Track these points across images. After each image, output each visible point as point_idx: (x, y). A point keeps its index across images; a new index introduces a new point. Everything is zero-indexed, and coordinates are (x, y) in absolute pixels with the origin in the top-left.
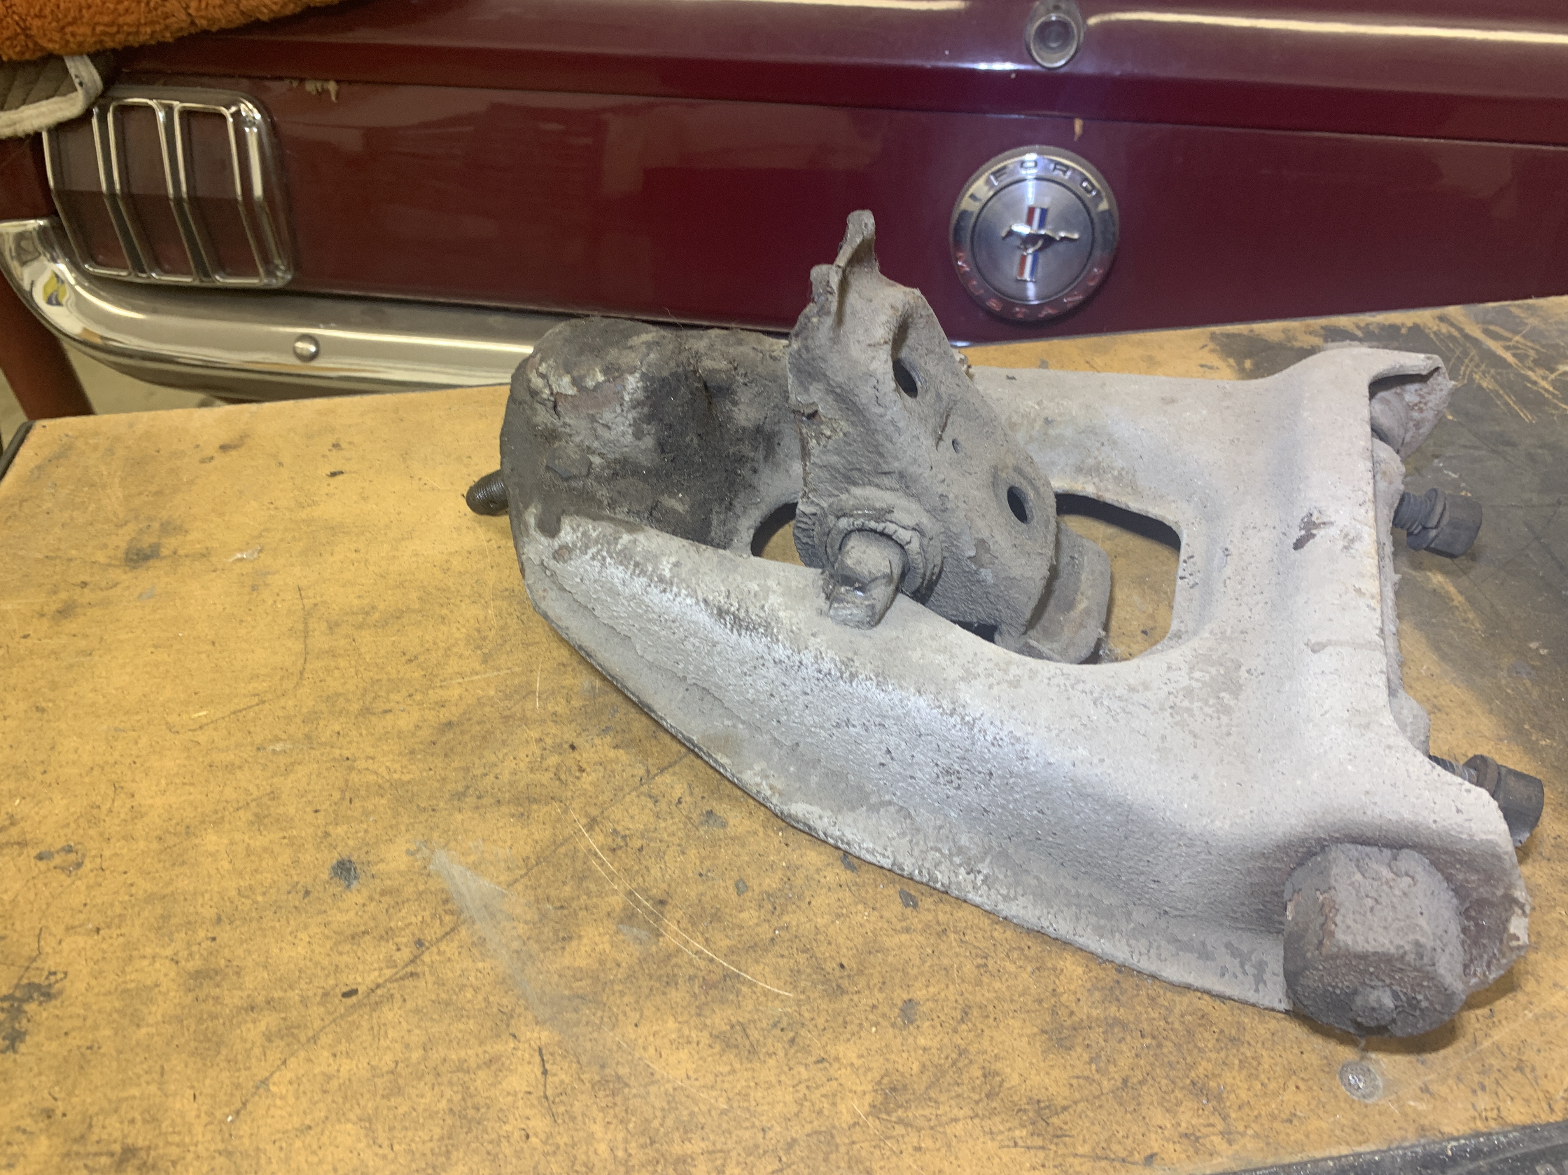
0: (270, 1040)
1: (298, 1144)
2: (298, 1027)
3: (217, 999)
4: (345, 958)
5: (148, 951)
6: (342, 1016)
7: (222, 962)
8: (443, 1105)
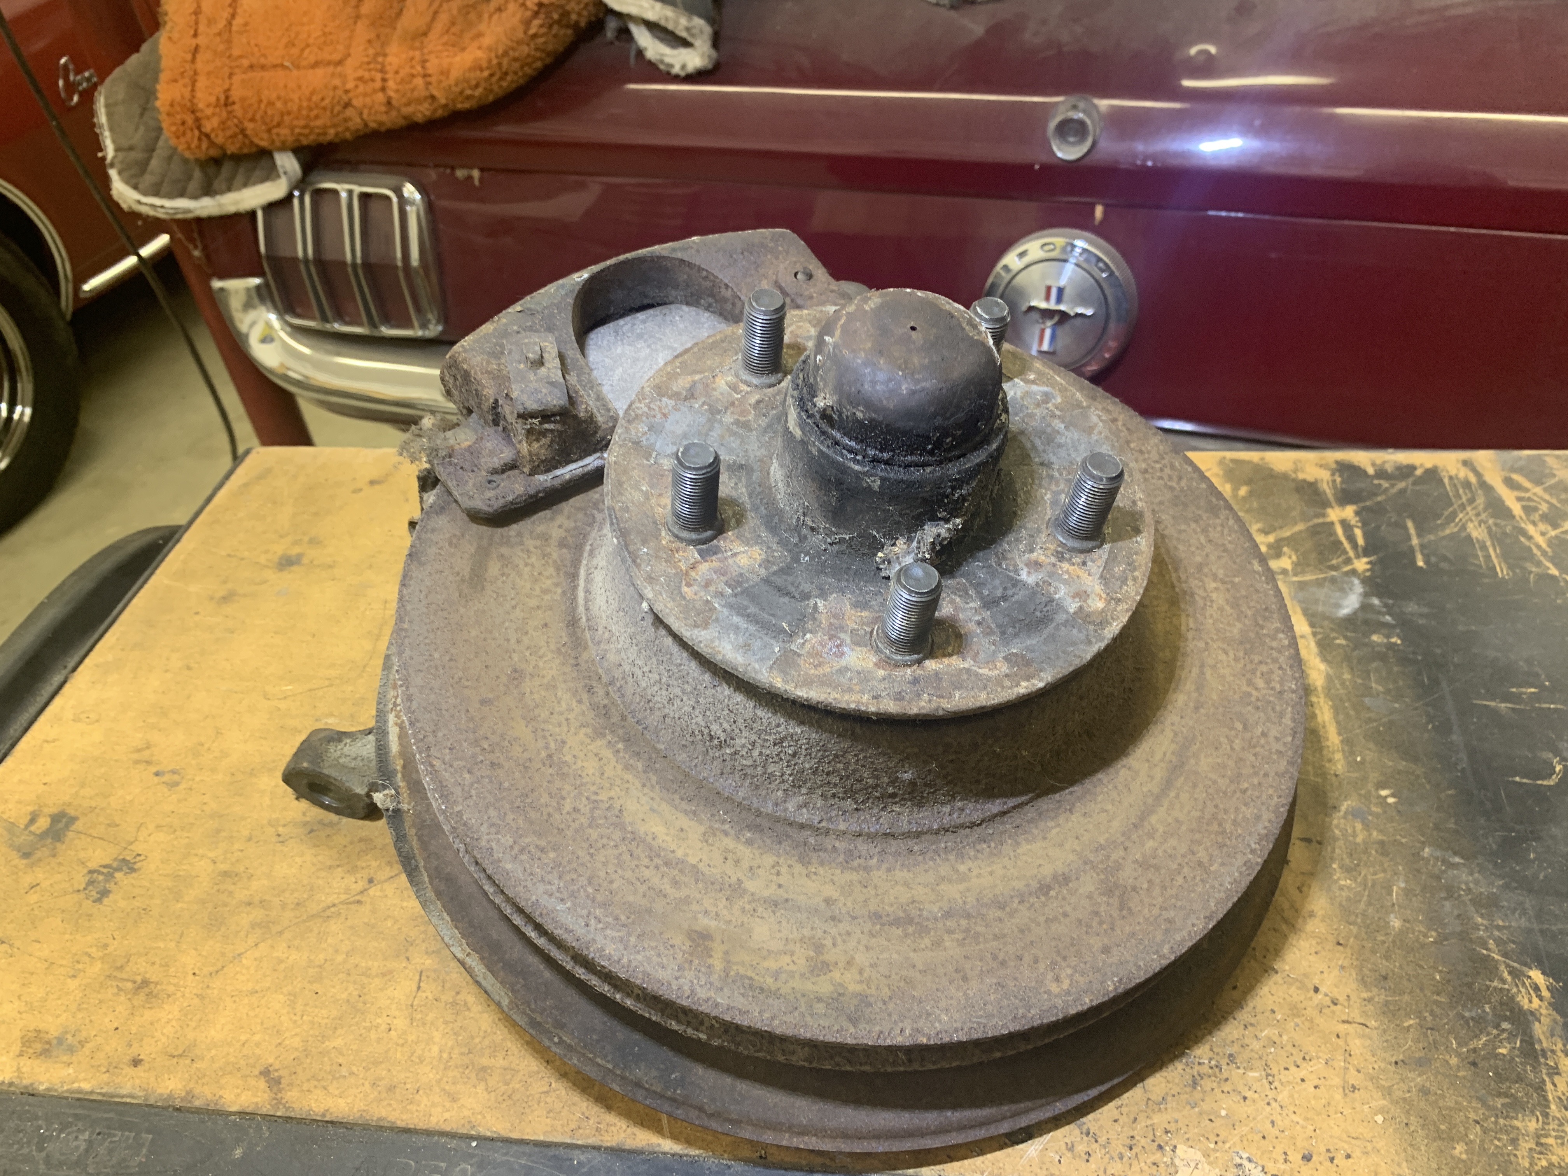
0: (253, 928)
1: (246, 1001)
2: (273, 923)
3: (231, 893)
4: (321, 882)
5: (201, 852)
6: (304, 921)
7: (242, 869)
8: (344, 996)
